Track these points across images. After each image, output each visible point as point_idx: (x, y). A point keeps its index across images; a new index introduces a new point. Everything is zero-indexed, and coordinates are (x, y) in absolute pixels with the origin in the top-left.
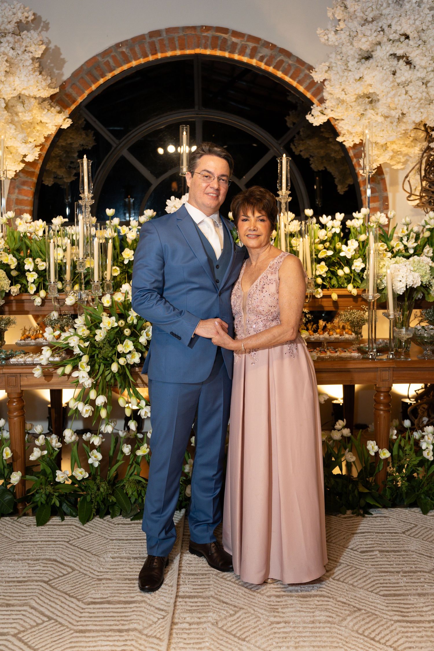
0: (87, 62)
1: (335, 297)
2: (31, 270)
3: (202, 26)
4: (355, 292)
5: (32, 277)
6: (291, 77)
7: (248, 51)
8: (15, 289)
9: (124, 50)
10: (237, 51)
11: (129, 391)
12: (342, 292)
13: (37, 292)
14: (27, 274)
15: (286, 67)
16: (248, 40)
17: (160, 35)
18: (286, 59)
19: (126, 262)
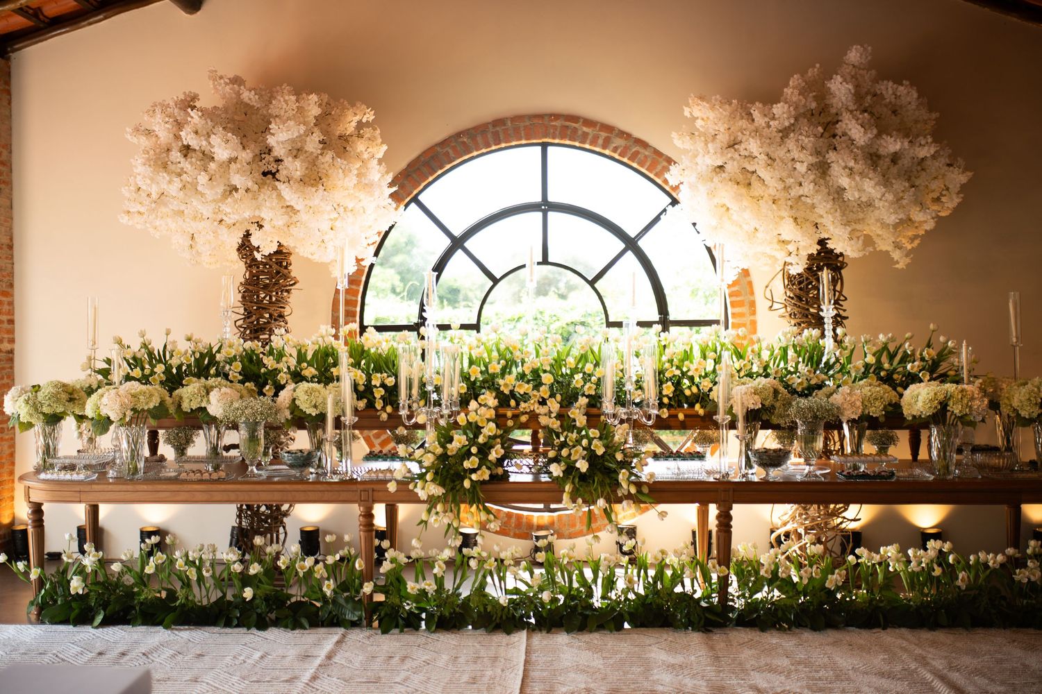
0: (424, 152)
1: (681, 416)
2: (378, 385)
3: (551, 115)
4: (701, 412)
5: (379, 393)
6: (647, 169)
7: (600, 141)
8: (362, 404)
9: (465, 140)
10: (588, 142)
11: (478, 507)
12: (690, 412)
13: (384, 408)
14: (374, 390)
15: (642, 158)
16: (600, 130)
17: (505, 125)
18: (641, 150)
19: (472, 379)
